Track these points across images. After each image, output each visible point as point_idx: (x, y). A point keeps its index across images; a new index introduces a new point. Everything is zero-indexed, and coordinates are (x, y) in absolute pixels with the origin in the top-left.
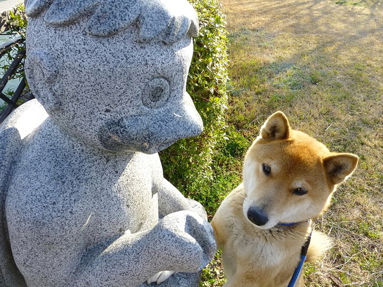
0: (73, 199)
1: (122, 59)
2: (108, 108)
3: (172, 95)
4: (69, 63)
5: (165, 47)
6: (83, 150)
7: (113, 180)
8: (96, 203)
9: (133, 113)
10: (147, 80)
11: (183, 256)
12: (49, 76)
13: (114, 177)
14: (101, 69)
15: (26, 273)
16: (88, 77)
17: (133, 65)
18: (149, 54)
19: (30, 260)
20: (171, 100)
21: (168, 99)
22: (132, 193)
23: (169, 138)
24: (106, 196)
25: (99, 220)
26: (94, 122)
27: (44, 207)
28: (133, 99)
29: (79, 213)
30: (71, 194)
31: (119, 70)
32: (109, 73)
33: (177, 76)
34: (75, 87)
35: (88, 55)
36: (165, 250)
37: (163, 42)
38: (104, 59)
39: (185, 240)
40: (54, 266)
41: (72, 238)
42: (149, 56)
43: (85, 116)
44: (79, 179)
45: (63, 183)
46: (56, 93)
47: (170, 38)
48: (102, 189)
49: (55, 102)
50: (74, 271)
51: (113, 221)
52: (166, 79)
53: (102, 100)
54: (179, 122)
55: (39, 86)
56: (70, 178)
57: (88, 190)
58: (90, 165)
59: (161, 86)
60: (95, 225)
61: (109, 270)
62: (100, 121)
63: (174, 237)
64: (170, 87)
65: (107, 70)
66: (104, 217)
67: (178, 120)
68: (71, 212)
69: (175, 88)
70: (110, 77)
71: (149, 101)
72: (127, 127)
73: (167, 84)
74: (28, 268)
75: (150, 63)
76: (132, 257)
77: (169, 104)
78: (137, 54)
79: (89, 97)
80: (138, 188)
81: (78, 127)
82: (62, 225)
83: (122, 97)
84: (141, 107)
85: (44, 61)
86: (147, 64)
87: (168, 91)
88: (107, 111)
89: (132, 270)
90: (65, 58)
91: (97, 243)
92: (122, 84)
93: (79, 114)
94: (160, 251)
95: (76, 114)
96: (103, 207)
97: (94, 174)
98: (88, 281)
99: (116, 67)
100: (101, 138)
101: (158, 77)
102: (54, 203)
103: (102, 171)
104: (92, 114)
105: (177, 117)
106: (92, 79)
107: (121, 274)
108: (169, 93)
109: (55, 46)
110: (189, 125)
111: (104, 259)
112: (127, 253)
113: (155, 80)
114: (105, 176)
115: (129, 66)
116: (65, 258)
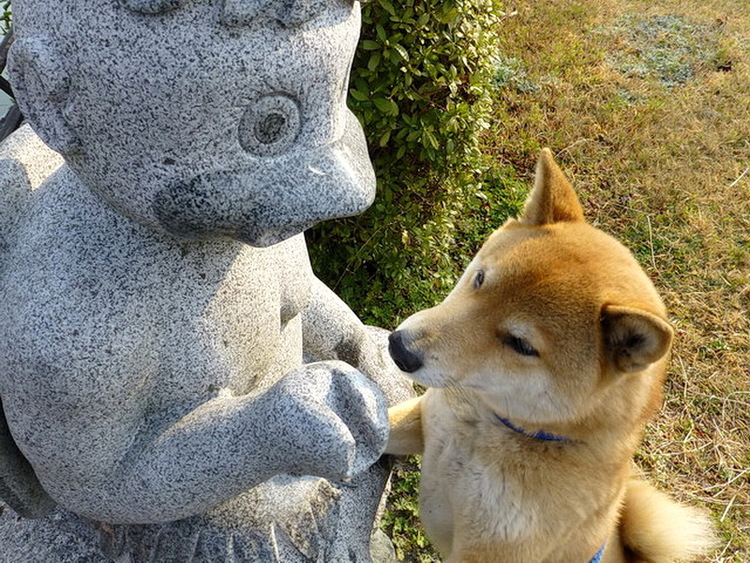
0: (113, 326)
1: (192, 61)
2: (168, 155)
3: (304, 129)
4: (88, 64)
5: (283, 33)
6: (133, 230)
7: (195, 292)
8: (161, 335)
9: (222, 167)
10: (248, 102)
11: (315, 449)
12: (51, 89)
13: (196, 285)
14: (151, 80)
15: (32, 456)
16: (125, 95)
17: (214, 73)
18: (248, 48)
19: (36, 433)
20: (303, 139)
21: (297, 137)
22: (233, 320)
23: (296, 218)
24: (179, 323)
25: (167, 368)
26: (144, 183)
27: (57, 338)
28: (218, 140)
29: (126, 352)
30: (110, 316)
31: (186, 82)
32: (167, 89)
33: (314, 92)
34: (104, 113)
35: (123, 50)
36: (284, 434)
37: (279, 22)
38: (155, 59)
39: (321, 418)
40: (81, 447)
41: (112, 400)
42: (248, 53)
43: (126, 170)
44: (124, 288)
45: (94, 294)
46: (70, 123)
47: (292, 14)
48: (172, 309)
49: (68, 138)
50: (121, 459)
51: (194, 370)
52: (289, 96)
53: (156, 139)
54: (318, 185)
55: (37, 105)
56: (107, 285)
57: (144, 310)
58: (148, 260)
59: (279, 112)
60: (161, 376)
61: (182, 462)
62: (155, 182)
63: (301, 411)
64: (301, 112)
65: (162, 81)
66: (176, 363)
67: (317, 180)
68: (109, 352)
69: (312, 115)
70: (168, 95)
71: (254, 142)
72: (208, 194)
73: (294, 106)
74: (33, 448)
75: (250, 66)
76: (225, 441)
77: (298, 147)
78: (223, 49)
79: (130, 132)
80: (248, 309)
81: (115, 190)
82: (92, 374)
83: (197, 135)
84: (238, 154)
85: (42, 58)
86: (244, 69)
87: (298, 120)
88: (169, 162)
89: (224, 466)
90: (80, 54)
91: (166, 410)
92: (194, 110)
93: (114, 165)
94: (275, 436)
95: (109, 164)
96: (175, 343)
97: (157, 280)
98: (145, 478)
99: (179, 76)
100: (159, 213)
101: (272, 95)
102: (76, 333)
103: (172, 274)
104: (139, 166)
105: (315, 175)
106: (135, 99)
107: (204, 472)
108: (298, 126)
109: (62, 27)
110: (340, 191)
111: (176, 442)
112: (216, 434)
113: (266, 100)
114: (178, 283)
115: (206, 74)
116: (102, 434)
